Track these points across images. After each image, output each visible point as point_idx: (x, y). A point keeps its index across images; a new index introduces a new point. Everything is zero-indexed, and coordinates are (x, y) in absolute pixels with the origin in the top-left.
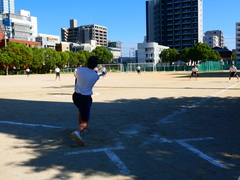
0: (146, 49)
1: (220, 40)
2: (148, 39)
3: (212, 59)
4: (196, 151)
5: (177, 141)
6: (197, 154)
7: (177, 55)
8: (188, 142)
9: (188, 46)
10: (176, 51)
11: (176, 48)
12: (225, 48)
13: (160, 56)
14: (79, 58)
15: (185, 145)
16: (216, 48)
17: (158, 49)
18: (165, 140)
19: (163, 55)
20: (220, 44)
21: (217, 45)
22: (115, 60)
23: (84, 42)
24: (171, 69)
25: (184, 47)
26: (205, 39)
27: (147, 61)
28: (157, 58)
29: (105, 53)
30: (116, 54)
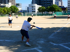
0: (32, 7)
1: (61, 3)
2: (33, 3)
3: (58, 11)
4: (67, 48)
5: (59, 44)
6: (68, 49)
7: (45, 9)
8: (63, 45)
9: (49, 6)
10: (44, 8)
11: (44, 6)
12: (63, 6)
13: (38, 9)
14: (4, 10)
15: (62, 46)
16: (60, 6)
17: (37, 7)
18: (55, 44)
19: (39, 9)
20: (61, 5)
21: (60, 5)
22: (19, 11)
23: (5, 4)
24: (43, 15)
25: (47, 6)
26: (55, 3)
27: (33, 12)
28: (37, 11)
29: (15, 9)
30: (20, 9)
